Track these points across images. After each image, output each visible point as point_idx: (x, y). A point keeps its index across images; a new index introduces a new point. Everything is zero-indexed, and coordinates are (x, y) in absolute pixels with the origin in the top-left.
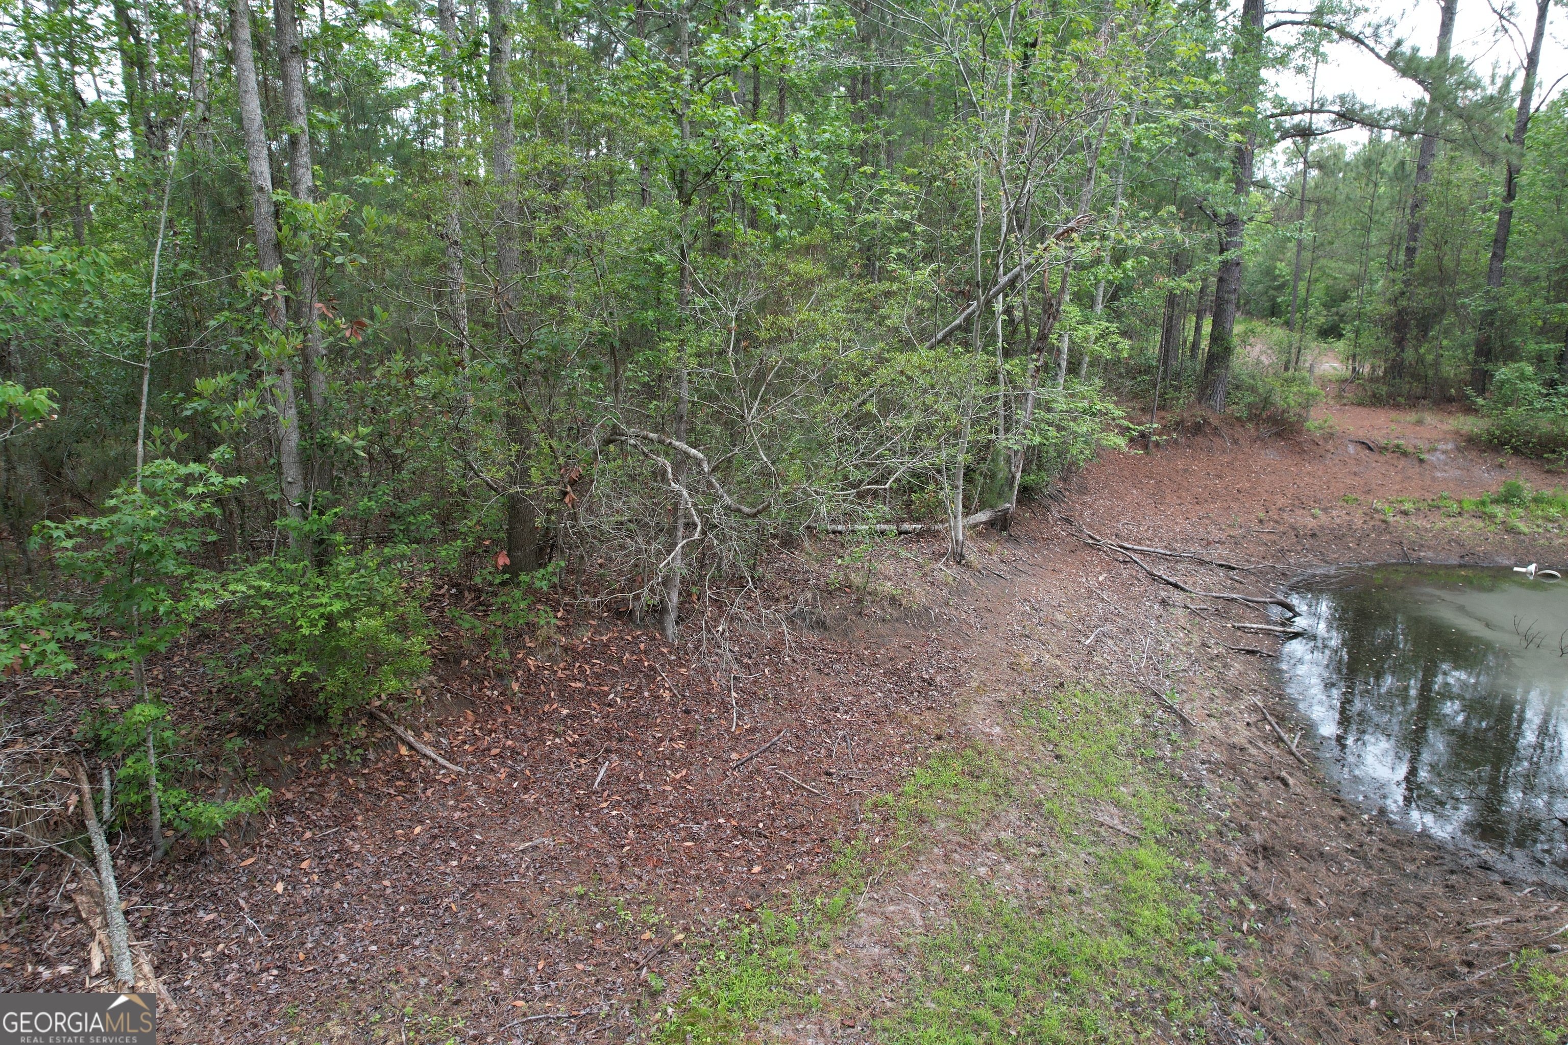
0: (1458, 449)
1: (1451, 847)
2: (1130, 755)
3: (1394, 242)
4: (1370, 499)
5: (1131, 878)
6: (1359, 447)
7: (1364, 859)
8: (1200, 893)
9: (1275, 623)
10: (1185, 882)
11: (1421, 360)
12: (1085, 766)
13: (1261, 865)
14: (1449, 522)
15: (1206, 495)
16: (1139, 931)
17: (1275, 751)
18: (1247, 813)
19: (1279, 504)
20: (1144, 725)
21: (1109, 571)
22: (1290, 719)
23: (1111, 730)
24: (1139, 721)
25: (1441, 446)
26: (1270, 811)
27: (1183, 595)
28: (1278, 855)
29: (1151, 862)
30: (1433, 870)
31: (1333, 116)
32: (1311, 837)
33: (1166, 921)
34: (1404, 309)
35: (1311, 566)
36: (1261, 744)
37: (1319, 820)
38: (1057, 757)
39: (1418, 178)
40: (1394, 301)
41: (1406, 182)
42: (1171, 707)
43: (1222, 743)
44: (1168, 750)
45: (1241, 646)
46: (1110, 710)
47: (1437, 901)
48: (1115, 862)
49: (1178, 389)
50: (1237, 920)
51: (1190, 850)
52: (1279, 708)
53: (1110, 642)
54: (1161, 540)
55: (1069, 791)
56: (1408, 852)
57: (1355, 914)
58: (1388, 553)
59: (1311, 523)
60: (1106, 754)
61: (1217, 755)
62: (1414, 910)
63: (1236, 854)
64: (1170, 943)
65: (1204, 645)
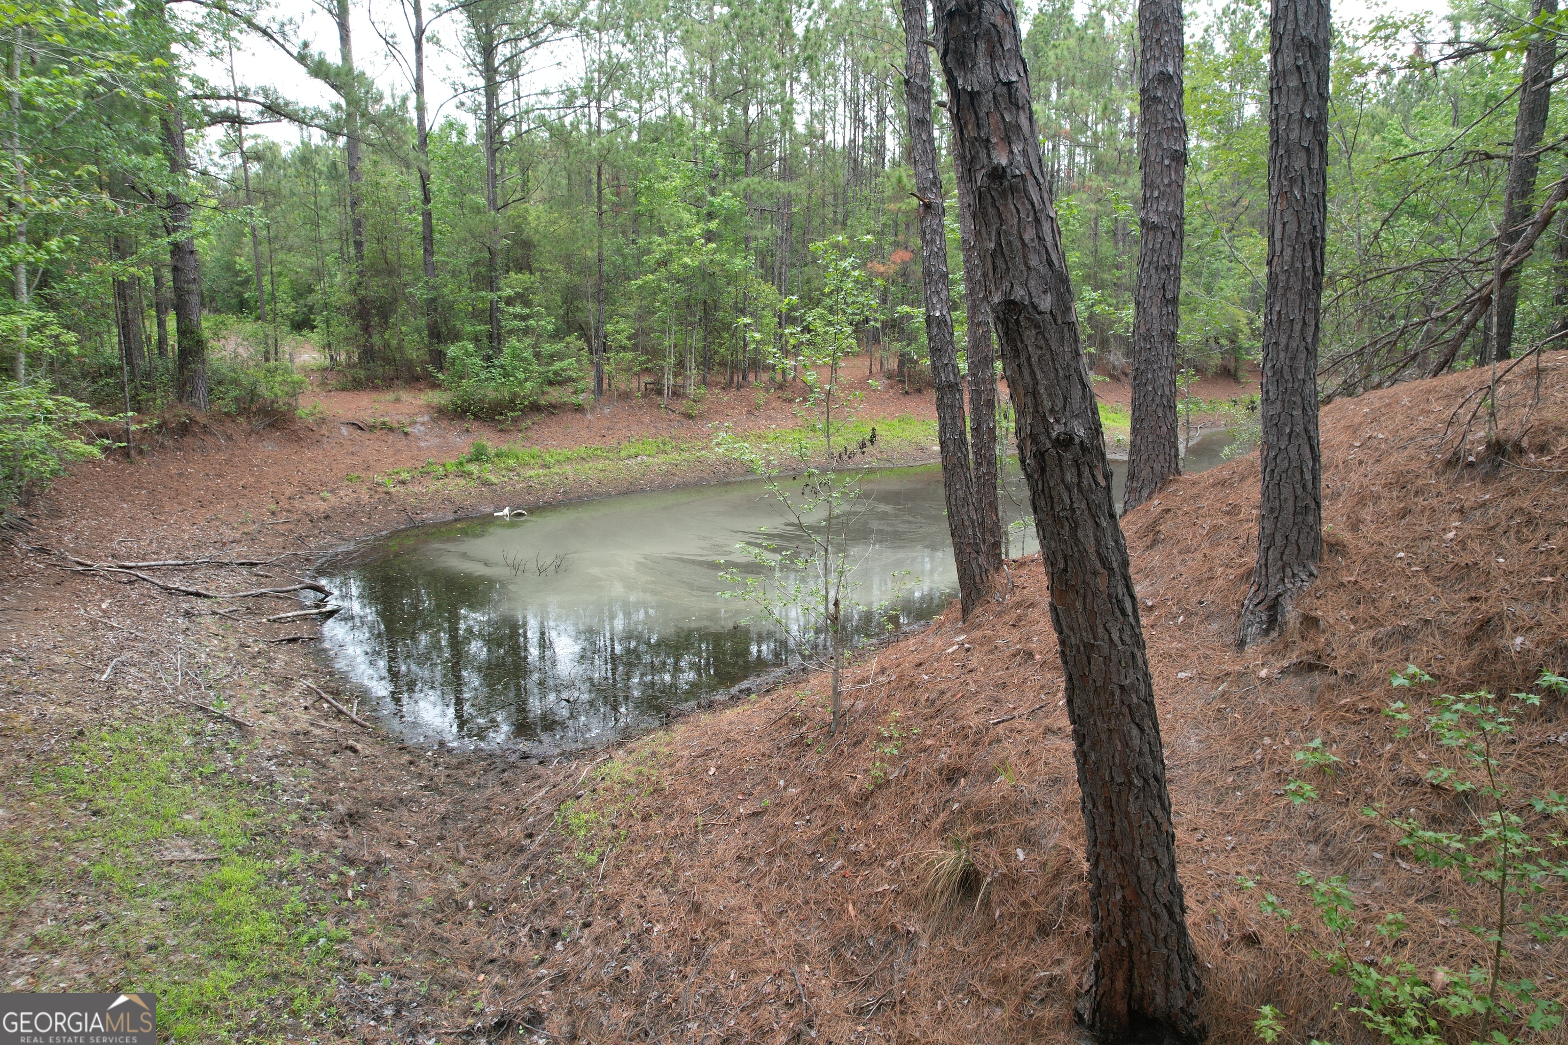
0: (432, 419)
1: (499, 752)
2: (186, 779)
3: (342, 236)
4: (371, 474)
5: (220, 902)
6: (351, 428)
7: (437, 789)
8: (298, 883)
9: (309, 608)
10: (281, 880)
11: (387, 345)
12: (134, 810)
13: (350, 832)
14: (439, 484)
15: (209, 497)
16: (244, 950)
17: (337, 725)
18: (325, 790)
19: (288, 493)
20: (196, 744)
21: (113, 596)
22: (344, 692)
23: (158, 762)
24: (188, 741)
25: (419, 419)
26: (346, 780)
27: (207, 602)
28: (363, 816)
29: (239, 876)
30: (491, 775)
31: (260, 108)
32: (389, 788)
33: (272, 926)
34: (364, 298)
35: (331, 546)
36: (323, 723)
37: (392, 772)
38: (95, 813)
39: (351, 178)
40: (354, 291)
41: (342, 182)
42: (221, 716)
43: (284, 734)
44: (229, 760)
45: (282, 637)
46: (151, 741)
47: (499, 799)
48: (197, 893)
49: (152, 389)
50: (341, 892)
51: (278, 847)
52: (332, 684)
53: (133, 670)
54: (169, 551)
55: (121, 845)
56: (468, 769)
57: (441, 838)
58: (397, 521)
59: (322, 506)
60: (158, 788)
61: (281, 747)
62: (483, 814)
63: (325, 832)
64: (280, 945)
65: (243, 646)
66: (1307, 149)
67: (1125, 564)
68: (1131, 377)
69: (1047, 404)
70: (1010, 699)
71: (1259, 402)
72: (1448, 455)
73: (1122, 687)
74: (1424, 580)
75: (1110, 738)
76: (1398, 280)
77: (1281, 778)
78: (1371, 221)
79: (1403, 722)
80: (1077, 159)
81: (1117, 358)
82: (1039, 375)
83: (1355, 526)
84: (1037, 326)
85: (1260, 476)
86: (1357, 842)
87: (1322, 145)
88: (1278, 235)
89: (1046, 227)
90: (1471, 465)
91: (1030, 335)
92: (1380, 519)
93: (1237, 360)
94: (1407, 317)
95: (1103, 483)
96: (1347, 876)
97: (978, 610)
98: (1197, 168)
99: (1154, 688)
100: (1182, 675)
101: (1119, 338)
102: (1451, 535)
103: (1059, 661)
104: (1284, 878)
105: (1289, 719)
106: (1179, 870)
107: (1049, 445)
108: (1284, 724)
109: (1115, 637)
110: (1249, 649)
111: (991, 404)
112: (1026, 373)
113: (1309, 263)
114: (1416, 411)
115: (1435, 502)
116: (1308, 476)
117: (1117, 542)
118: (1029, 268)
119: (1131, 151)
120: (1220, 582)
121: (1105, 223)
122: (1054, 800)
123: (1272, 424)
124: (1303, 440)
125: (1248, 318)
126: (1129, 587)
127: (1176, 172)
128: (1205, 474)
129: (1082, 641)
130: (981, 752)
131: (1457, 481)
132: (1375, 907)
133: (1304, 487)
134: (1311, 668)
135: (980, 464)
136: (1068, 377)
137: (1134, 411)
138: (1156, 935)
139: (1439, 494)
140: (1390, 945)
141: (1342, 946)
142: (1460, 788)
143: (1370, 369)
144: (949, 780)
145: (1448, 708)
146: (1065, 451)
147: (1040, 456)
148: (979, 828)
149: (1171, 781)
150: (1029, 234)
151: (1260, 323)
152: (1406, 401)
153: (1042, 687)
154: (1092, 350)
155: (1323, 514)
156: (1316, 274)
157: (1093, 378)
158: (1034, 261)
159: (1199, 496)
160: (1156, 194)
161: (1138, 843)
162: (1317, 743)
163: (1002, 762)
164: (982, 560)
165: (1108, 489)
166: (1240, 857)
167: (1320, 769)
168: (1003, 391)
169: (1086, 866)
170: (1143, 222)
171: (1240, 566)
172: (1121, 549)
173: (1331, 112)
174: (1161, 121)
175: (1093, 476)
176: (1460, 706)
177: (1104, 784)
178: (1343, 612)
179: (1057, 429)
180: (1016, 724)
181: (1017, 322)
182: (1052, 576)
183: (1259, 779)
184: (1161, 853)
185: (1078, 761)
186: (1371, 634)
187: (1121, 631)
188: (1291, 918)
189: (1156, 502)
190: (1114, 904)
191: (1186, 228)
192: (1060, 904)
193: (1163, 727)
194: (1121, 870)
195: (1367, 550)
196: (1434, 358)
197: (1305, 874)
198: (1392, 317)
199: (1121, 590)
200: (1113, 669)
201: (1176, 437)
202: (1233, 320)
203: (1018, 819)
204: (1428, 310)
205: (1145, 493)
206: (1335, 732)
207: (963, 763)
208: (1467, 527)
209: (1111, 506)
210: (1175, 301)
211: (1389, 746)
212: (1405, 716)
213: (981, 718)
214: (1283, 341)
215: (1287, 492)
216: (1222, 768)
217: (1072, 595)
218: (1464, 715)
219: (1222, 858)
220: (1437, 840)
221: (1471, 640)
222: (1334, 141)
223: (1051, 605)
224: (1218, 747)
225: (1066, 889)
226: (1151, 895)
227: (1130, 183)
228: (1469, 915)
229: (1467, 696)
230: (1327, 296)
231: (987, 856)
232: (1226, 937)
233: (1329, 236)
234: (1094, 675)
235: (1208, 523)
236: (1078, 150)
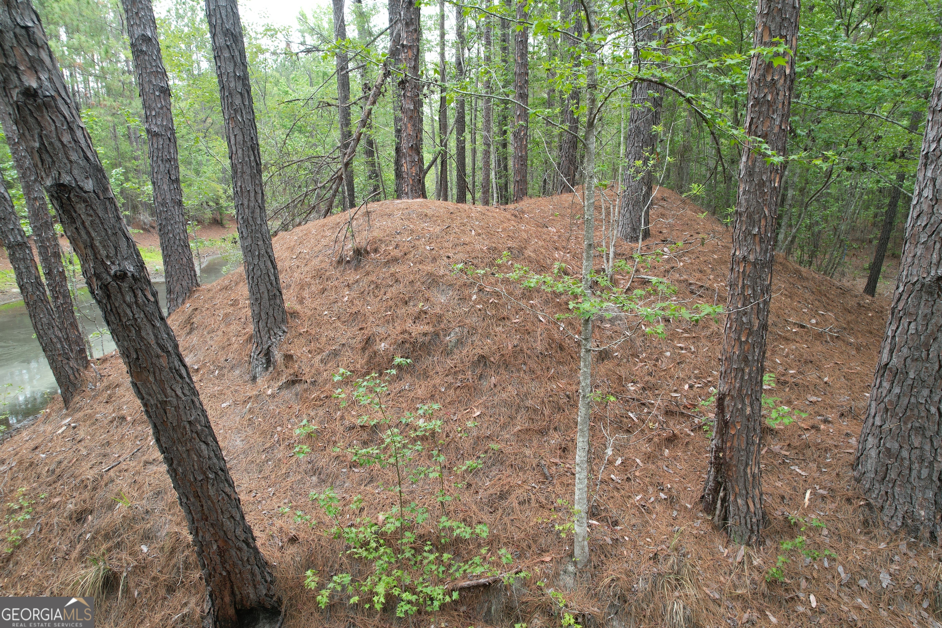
66: (241, 93)
67: (176, 346)
68: (157, 228)
69: (104, 253)
70: (115, 451)
71: (238, 239)
72: (338, 258)
73: (190, 422)
74: (339, 324)
75: (189, 455)
76: (299, 167)
77: (290, 447)
78: (281, 134)
79: (343, 399)
80: (91, 84)
81: (145, 217)
82: (93, 234)
83: (301, 301)
84: (85, 201)
85: (246, 281)
86: (333, 467)
87: (249, 92)
88: (233, 142)
89: (79, 134)
90: (348, 262)
91: (81, 208)
92: (313, 296)
93: (221, 214)
94: (306, 186)
95: (152, 299)
96: (332, 486)
97: (77, 398)
98: (178, 98)
99: (209, 417)
100: (224, 405)
101: (146, 205)
102: (346, 299)
103: (145, 417)
104: (303, 500)
105: (288, 413)
106: (247, 518)
107: (110, 280)
108: (286, 417)
109: (179, 393)
110: (259, 380)
111: (57, 255)
112: (83, 233)
113: (252, 158)
114: (319, 237)
115: (336, 283)
116: (272, 278)
117: (168, 334)
118: (71, 162)
119: (131, 83)
120: (236, 346)
121: (121, 130)
122: (161, 505)
123: (248, 251)
124: (266, 258)
125: (223, 189)
126: (181, 360)
127: (165, 100)
128: (214, 284)
129: (158, 400)
130: (100, 493)
131: (344, 271)
132: (347, 496)
133: (271, 284)
134: (294, 382)
135: (57, 298)
136: (115, 234)
137: (163, 250)
138: (242, 560)
139: (337, 279)
140: (357, 512)
141: (337, 522)
142: (372, 424)
143: (294, 215)
144: (78, 520)
145: (360, 386)
146: (123, 282)
147: (105, 287)
148: (110, 544)
149: (231, 469)
150: (66, 138)
151: (231, 192)
152: (314, 231)
153: (136, 437)
154: (127, 213)
155: (284, 297)
156: (257, 164)
157: (132, 231)
158: (74, 157)
159: (213, 298)
160: (154, 113)
161: (219, 511)
162: (305, 422)
163: (118, 494)
164: (72, 363)
165: (156, 302)
166: (278, 497)
167: (309, 436)
168: (65, 245)
169: (190, 538)
170: (148, 131)
171: (245, 334)
172: (172, 339)
173: (250, 72)
174: (149, 66)
175: (145, 295)
176: (365, 383)
177: (191, 484)
178: (304, 349)
179: (114, 269)
180: (123, 466)
181: (69, 198)
182: (129, 364)
183: (279, 451)
184: (234, 512)
185: (171, 476)
186: (319, 357)
187: (182, 388)
188: (311, 519)
189: (188, 305)
190: (213, 553)
191: (177, 135)
192: (179, 568)
193: (219, 439)
194: (213, 531)
195: (309, 313)
196: (323, 207)
197: (313, 493)
198: (300, 187)
199: (177, 363)
200: (182, 413)
201: (193, 264)
202: (214, 190)
203: (137, 527)
204: (316, 182)
205: (180, 301)
206: (312, 414)
207: (88, 505)
208: (352, 293)
209: (160, 313)
210: (177, 181)
211: (339, 413)
212: (343, 396)
213: (96, 470)
214: (246, 203)
215: (263, 288)
216: (258, 452)
217: (146, 374)
218: (368, 387)
219: (269, 501)
220: (368, 452)
221: (364, 349)
222: (254, 89)
223: (132, 382)
224: (253, 441)
225: (180, 557)
226: (234, 539)
227: (134, 104)
228: (387, 483)
229: (367, 378)
230: (265, 177)
231: (120, 560)
232: (280, 544)
233: (261, 142)
234: (170, 420)
235: (222, 313)
236: (91, 78)
